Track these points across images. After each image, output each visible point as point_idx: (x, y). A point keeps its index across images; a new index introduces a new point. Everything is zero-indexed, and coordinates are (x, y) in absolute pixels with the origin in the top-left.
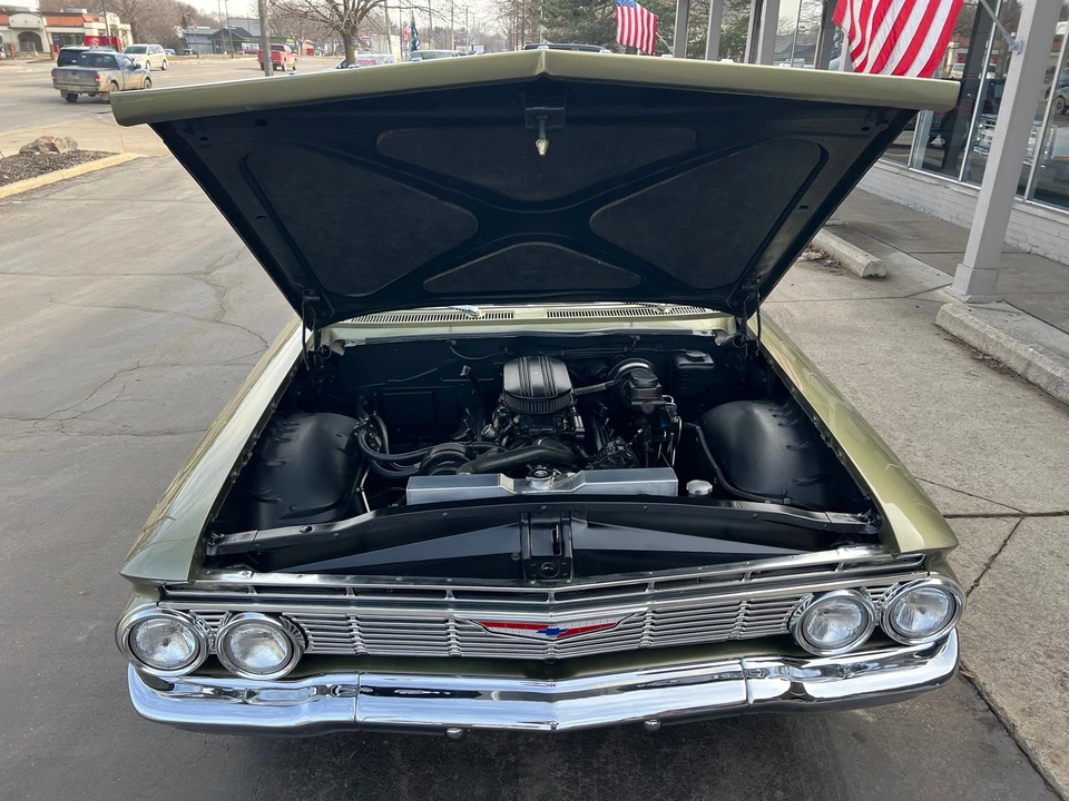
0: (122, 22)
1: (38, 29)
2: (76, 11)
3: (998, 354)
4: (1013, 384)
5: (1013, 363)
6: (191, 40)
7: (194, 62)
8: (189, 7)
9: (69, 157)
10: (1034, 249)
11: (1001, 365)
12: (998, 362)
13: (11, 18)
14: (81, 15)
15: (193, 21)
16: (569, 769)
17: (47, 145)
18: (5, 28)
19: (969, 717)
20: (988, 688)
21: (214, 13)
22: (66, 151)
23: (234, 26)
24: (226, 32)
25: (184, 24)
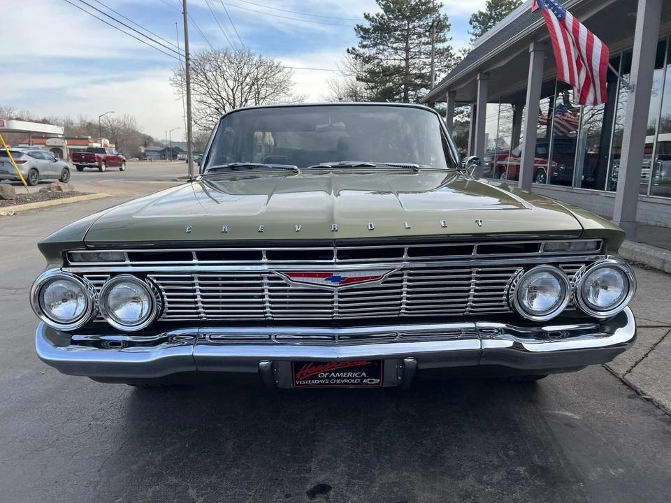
0: (110, 143)
1: (62, 146)
2: (85, 137)
3: (642, 260)
4: (655, 274)
5: (653, 263)
6: (149, 153)
7: (149, 163)
8: (149, 137)
9: (68, 193)
10: (658, 224)
11: (646, 266)
12: (644, 265)
13: (47, 141)
14: (87, 139)
15: (151, 144)
16: (353, 438)
17: (56, 187)
18: (44, 146)
19: (652, 419)
20: (663, 403)
21: (163, 140)
22: (66, 191)
23: (173, 146)
24: (169, 149)
25: (146, 145)
